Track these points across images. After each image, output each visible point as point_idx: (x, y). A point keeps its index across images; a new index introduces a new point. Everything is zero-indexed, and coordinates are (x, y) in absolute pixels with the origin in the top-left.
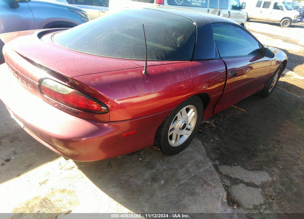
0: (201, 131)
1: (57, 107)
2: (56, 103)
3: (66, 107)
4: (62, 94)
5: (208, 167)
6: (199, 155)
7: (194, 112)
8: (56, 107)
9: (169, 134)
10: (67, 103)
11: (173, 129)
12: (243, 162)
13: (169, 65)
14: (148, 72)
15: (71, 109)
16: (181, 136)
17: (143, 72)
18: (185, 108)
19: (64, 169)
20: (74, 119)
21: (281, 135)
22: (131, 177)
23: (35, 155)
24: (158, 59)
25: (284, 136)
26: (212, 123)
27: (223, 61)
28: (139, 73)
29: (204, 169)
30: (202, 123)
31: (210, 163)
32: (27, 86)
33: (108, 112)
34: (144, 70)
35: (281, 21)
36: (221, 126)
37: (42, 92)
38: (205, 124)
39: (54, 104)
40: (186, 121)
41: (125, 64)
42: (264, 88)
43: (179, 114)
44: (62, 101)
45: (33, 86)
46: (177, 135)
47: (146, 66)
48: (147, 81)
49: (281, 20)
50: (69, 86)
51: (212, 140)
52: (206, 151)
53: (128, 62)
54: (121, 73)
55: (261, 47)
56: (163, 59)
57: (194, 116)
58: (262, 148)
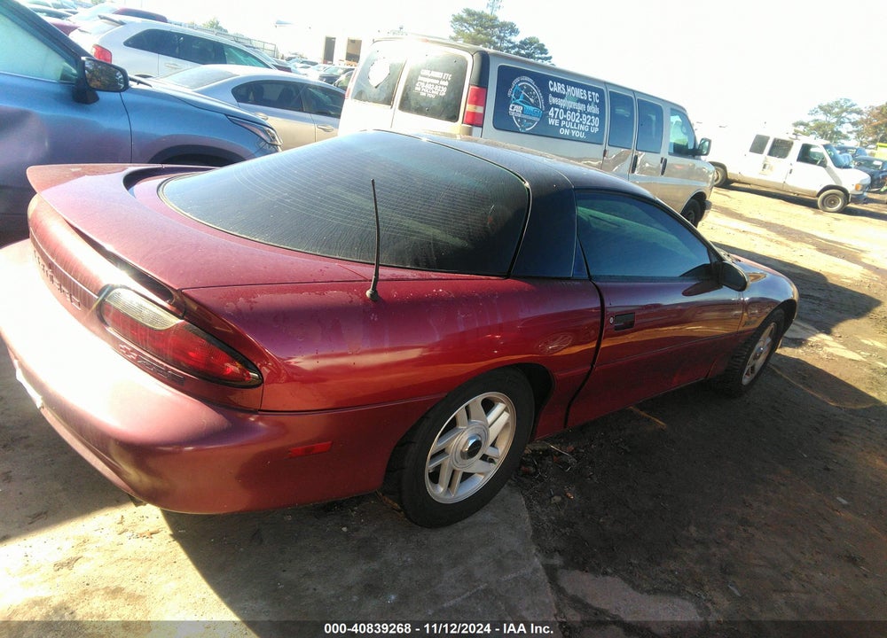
0: (532, 469)
1: (134, 362)
2: (133, 350)
3: (155, 362)
4: (150, 328)
5: (531, 570)
6: (511, 534)
7: (508, 412)
8: (132, 361)
9: (430, 467)
10: (159, 353)
11: (442, 452)
12: (631, 568)
13: (440, 282)
14: (380, 294)
15: (167, 369)
16: (466, 476)
17: (368, 293)
18: (480, 398)
19: (128, 534)
20: (169, 394)
21: (755, 505)
22: (309, 575)
23: (61, 488)
24: (417, 264)
25: (764, 508)
26: (566, 451)
27: (596, 286)
28: (357, 294)
29: (514, 575)
30: (540, 450)
31: (536, 560)
32: (69, 300)
33: (258, 386)
34: (370, 290)
35: (818, 195)
36: (591, 462)
37: (102, 320)
38: (548, 452)
39: (128, 353)
40: (483, 435)
41: (326, 269)
42: (726, 370)
43: (460, 412)
44: (149, 347)
45: (85, 301)
46: (454, 471)
47: (377, 280)
48: (374, 317)
49: (818, 190)
50: (174, 309)
51: (558, 499)
52: (532, 526)
53: (337, 264)
54: (310, 290)
55: (714, 260)
56: (429, 266)
57: (506, 425)
58: (695, 535)
